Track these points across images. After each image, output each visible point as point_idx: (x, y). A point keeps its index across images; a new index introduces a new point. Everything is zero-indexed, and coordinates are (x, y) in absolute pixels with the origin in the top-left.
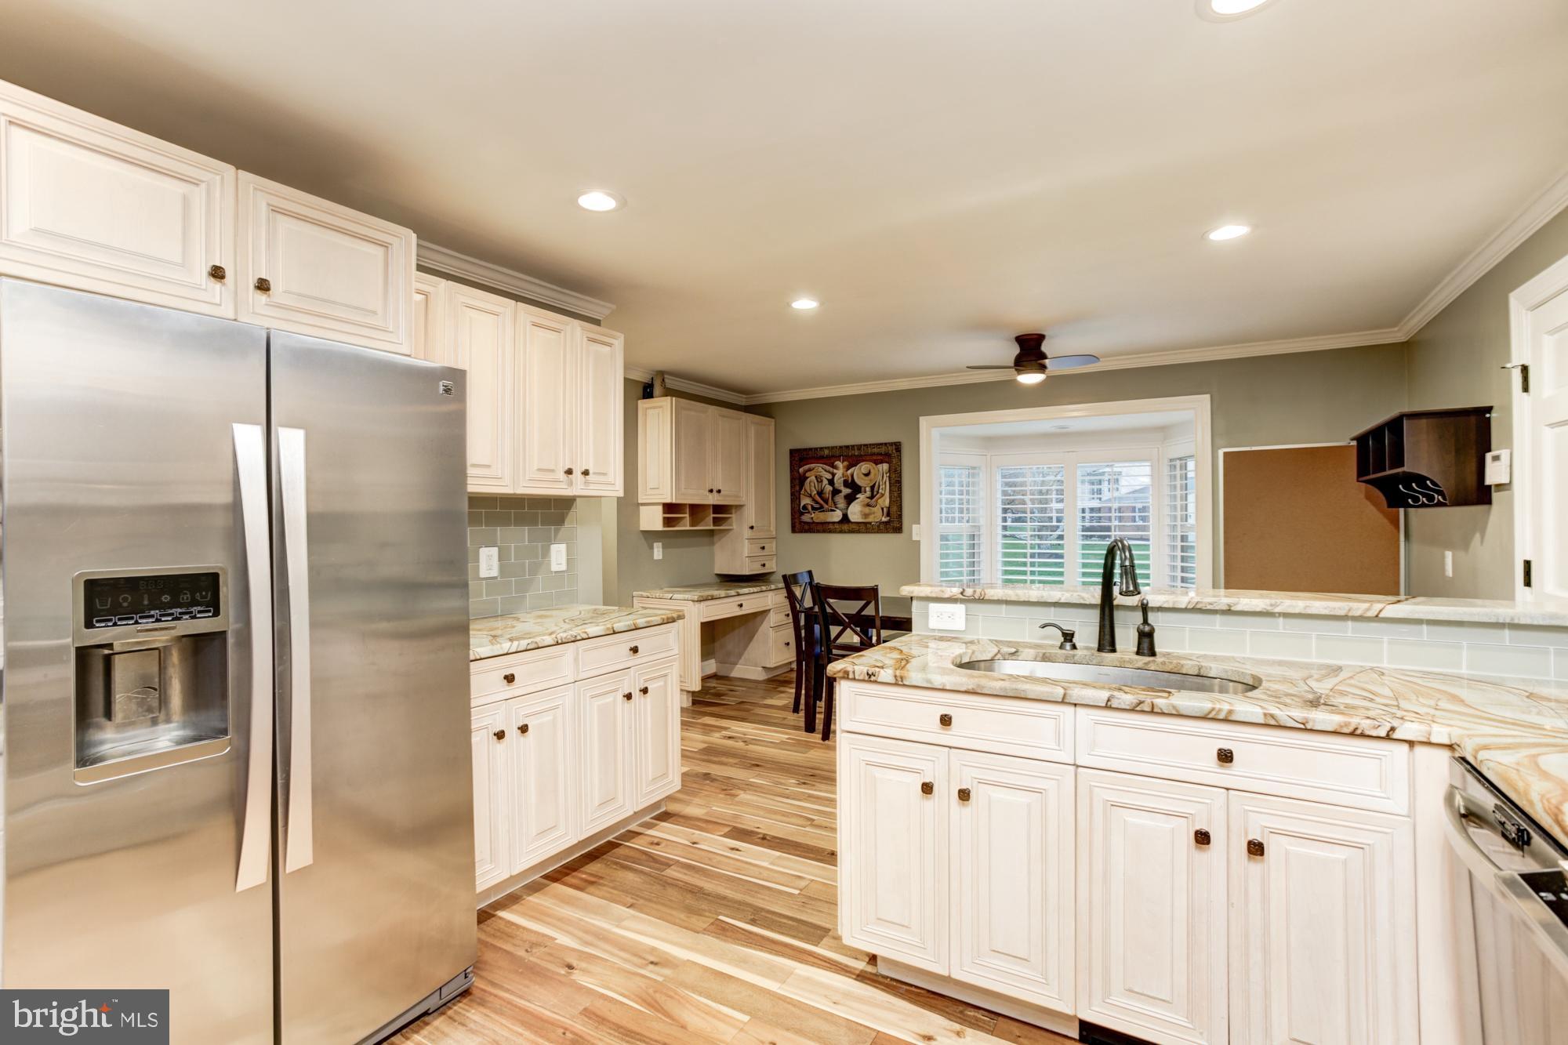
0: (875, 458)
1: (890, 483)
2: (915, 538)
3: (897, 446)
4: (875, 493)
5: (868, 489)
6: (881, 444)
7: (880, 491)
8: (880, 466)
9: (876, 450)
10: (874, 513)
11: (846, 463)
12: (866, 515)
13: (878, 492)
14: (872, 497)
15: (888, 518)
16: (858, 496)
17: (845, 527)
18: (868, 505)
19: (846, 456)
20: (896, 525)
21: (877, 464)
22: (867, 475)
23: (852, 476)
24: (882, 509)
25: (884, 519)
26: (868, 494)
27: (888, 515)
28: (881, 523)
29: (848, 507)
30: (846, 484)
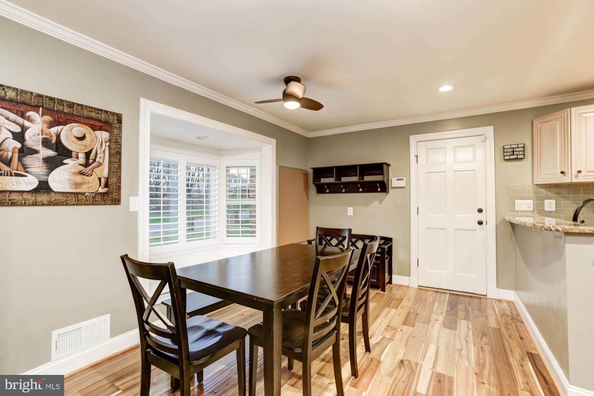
0: (92, 122)
1: (110, 153)
2: (132, 209)
3: (119, 118)
4: (91, 161)
5: (82, 156)
6: (102, 110)
7: (97, 160)
8: (98, 133)
9: (93, 114)
10: (89, 183)
11: (48, 118)
12: (77, 185)
13: (94, 160)
14: (87, 165)
15: (105, 190)
16: (65, 161)
17: (43, 198)
18: (81, 173)
19: (46, 108)
20: (115, 196)
21: (94, 131)
22: (82, 138)
23: (58, 136)
24: (100, 179)
25: (101, 190)
26: (82, 159)
27: (106, 185)
28: (97, 194)
29: (50, 173)
30: (46, 143)
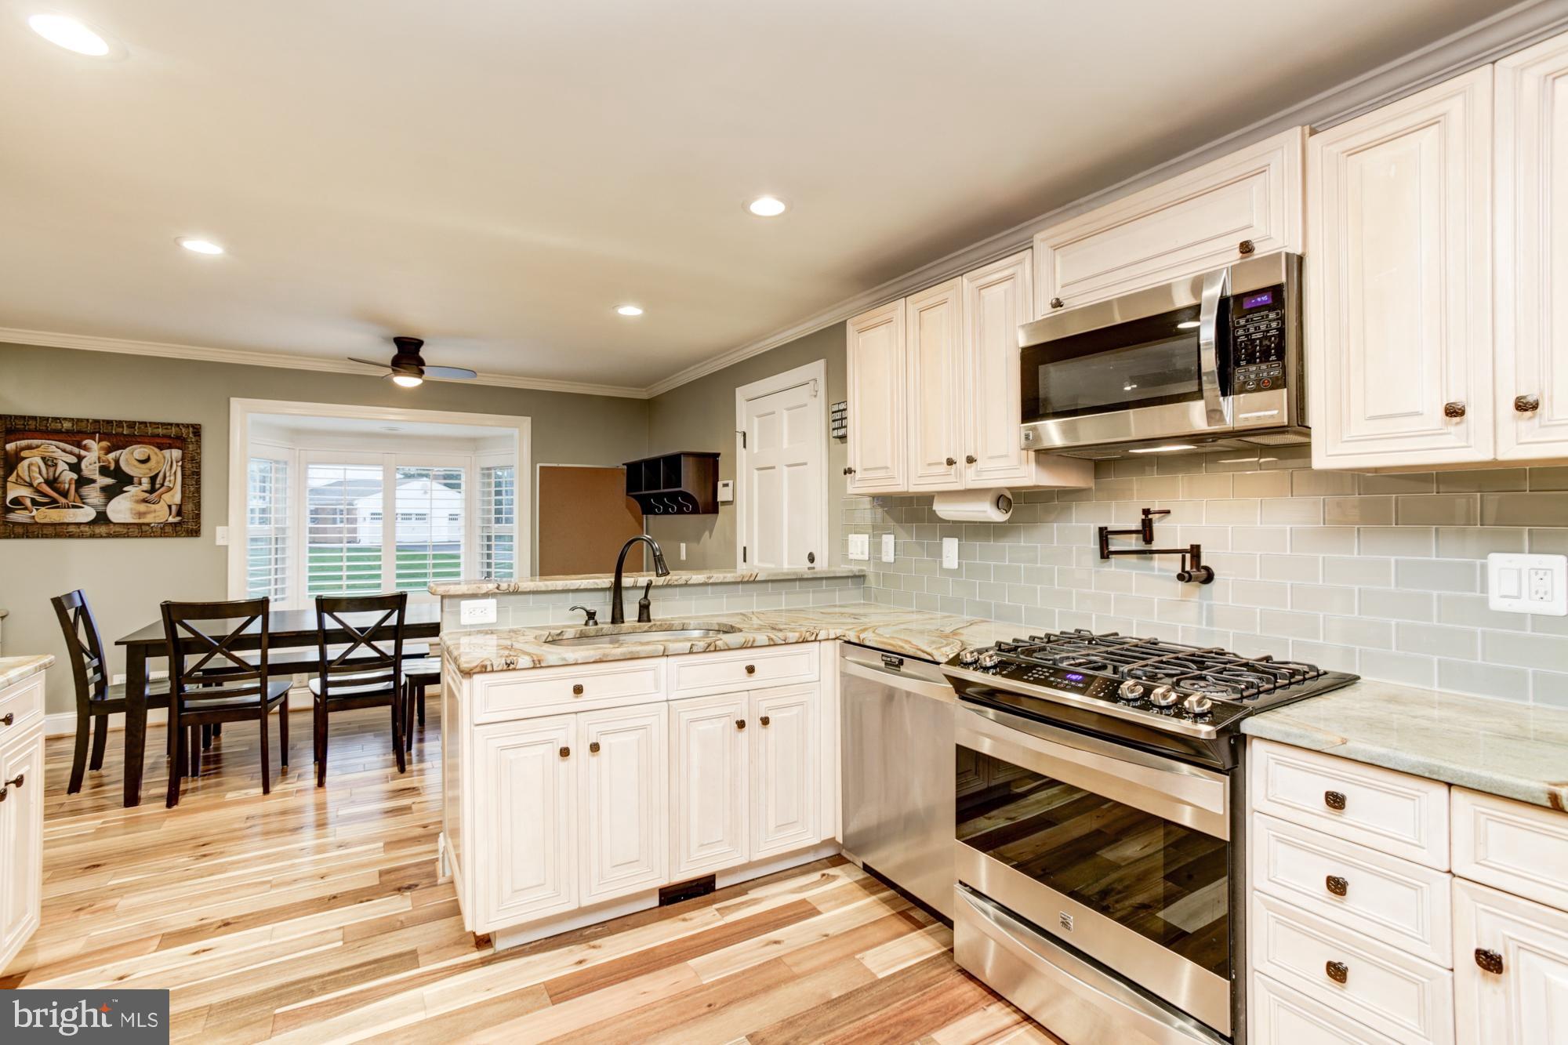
0: (159, 441)
1: (183, 475)
2: (220, 542)
3: (197, 430)
4: (157, 486)
5: (145, 481)
6: (171, 424)
7: (166, 484)
8: (167, 452)
9: (160, 431)
10: (155, 511)
11: (105, 444)
12: (141, 514)
13: (162, 485)
14: (152, 490)
15: (178, 519)
16: (125, 489)
17: (102, 529)
18: (145, 501)
19: (104, 433)
20: (191, 526)
21: (161, 450)
22: (147, 460)
23: (117, 461)
24: (170, 507)
25: (171, 520)
26: (146, 485)
27: (179, 513)
28: (166, 524)
29: (109, 502)
30: (104, 471)
